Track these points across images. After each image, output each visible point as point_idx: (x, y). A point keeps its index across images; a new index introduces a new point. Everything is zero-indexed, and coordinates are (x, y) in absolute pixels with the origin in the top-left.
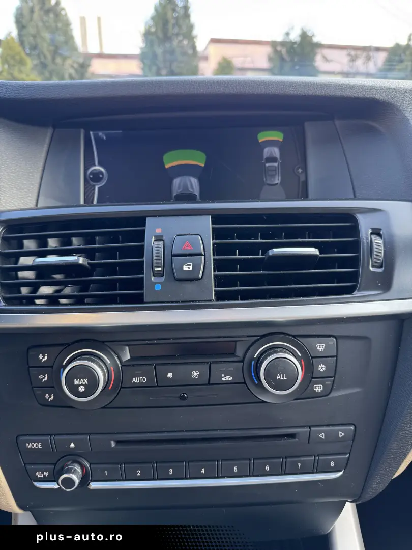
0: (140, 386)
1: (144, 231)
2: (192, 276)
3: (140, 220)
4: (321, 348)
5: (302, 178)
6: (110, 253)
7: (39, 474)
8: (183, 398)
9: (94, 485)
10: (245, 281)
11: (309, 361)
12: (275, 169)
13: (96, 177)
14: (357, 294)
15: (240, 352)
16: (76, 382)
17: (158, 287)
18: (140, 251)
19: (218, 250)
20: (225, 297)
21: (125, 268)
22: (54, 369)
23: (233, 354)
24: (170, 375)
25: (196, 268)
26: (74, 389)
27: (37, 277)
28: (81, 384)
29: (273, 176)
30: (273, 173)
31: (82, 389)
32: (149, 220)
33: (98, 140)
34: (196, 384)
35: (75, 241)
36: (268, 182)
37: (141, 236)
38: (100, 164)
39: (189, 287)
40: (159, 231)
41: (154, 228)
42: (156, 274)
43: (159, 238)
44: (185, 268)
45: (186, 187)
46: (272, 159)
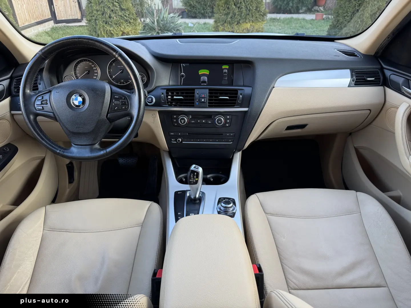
0: (193, 123)
1: (195, 92)
2: (204, 102)
3: (194, 89)
4: (228, 117)
5: (232, 78)
6: (187, 96)
7: (173, 140)
8: (201, 126)
9: (183, 142)
10: (215, 103)
11: (226, 120)
12: (226, 75)
13: (183, 76)
14: (235, 107)
15: (212, 117)
16: (182, 121)
17: (197, 104)
18: (194, 96)
19: (209, 96)
20: (210, 106)
21: (190, 100)
22: (177, 119)
23: (211, 118)
24: (199, 121)
25: (204, 100)
26: (181, 122)
27: (171, 100)
28: (183, 121)
29: (225, 77)
30: (225, 76)
31: (183, 122)
32: (196, 90)
33: (183, 66)
34: (204, 123)
35: (175, 93)
36: (224, 79)
37: (194, 93)
38: (183, 73)
39: (203, 104)
40: (198, 92)
41: (197, 91)
42: (197, 101)
43: (197, 94)
44: (202, 100)
45: (204, 79)
46: (225, 73)
